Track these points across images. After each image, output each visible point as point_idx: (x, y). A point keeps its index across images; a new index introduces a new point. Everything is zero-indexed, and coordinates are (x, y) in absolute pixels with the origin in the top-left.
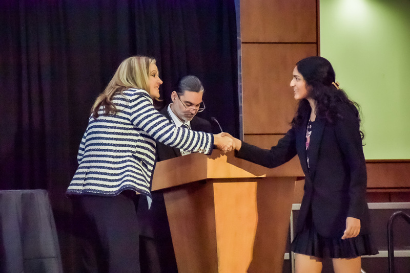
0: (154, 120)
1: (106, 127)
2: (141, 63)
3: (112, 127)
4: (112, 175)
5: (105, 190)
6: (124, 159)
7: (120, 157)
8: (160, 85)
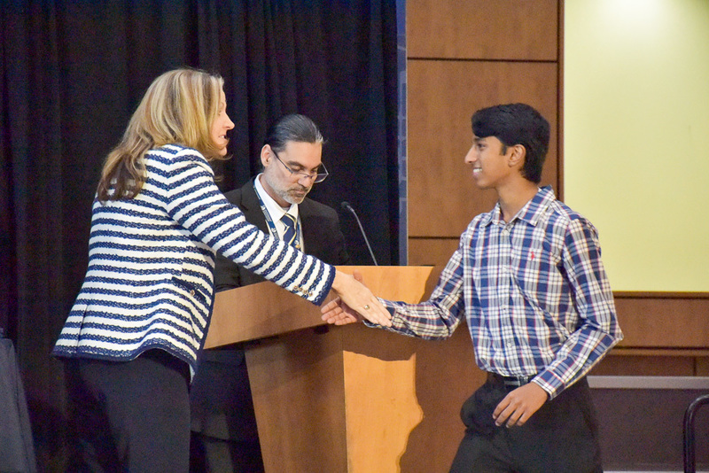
0: (212, 217)
1: (122, 223)
2: (194, 84)
3: (133, 225)
4: (129, 318)
5: (114, 349)
6: (155, 288)
7: (147, 283)
8: (228, 131)
